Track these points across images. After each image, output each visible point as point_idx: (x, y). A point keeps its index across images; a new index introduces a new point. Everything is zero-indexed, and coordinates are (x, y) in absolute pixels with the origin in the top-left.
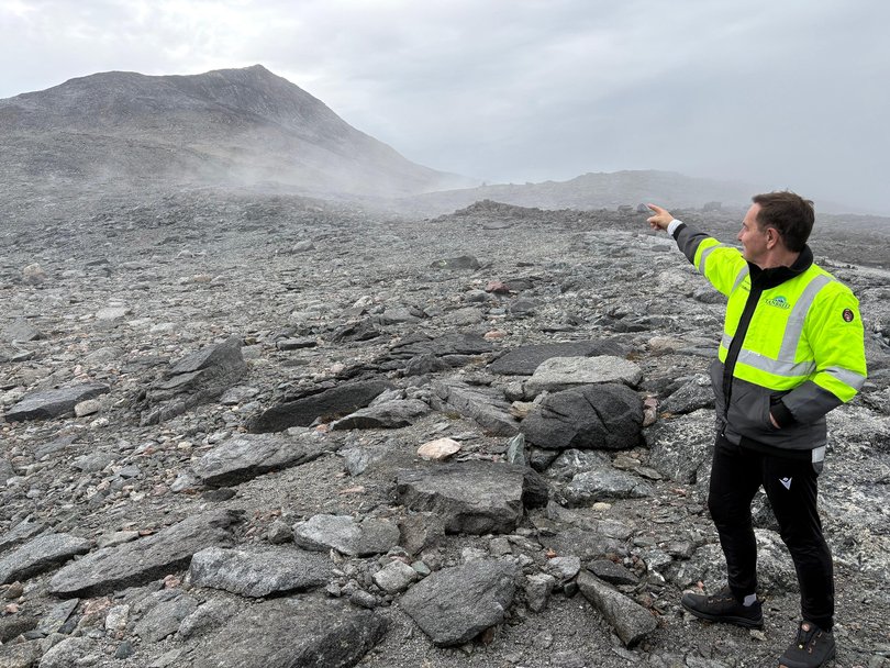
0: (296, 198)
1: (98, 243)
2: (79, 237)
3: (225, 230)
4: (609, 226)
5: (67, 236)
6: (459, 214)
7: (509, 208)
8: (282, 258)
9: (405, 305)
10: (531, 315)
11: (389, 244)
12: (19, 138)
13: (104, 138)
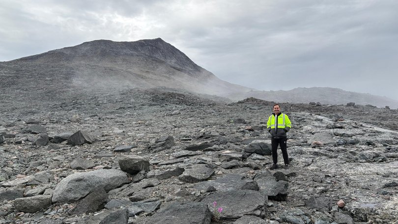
0: (173, 93)
1: (93, 108)
2: (85, 106)
3: (143, 105)
4: (303, 111)
5: (81, 105)
6: (240, 102)
7: (261, 101)
8: (168, 117)
9: (218, 132)
10: (258, 135)
11: (210, 113)
12: (62, 65)
13: (95, 66)
